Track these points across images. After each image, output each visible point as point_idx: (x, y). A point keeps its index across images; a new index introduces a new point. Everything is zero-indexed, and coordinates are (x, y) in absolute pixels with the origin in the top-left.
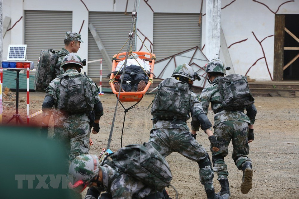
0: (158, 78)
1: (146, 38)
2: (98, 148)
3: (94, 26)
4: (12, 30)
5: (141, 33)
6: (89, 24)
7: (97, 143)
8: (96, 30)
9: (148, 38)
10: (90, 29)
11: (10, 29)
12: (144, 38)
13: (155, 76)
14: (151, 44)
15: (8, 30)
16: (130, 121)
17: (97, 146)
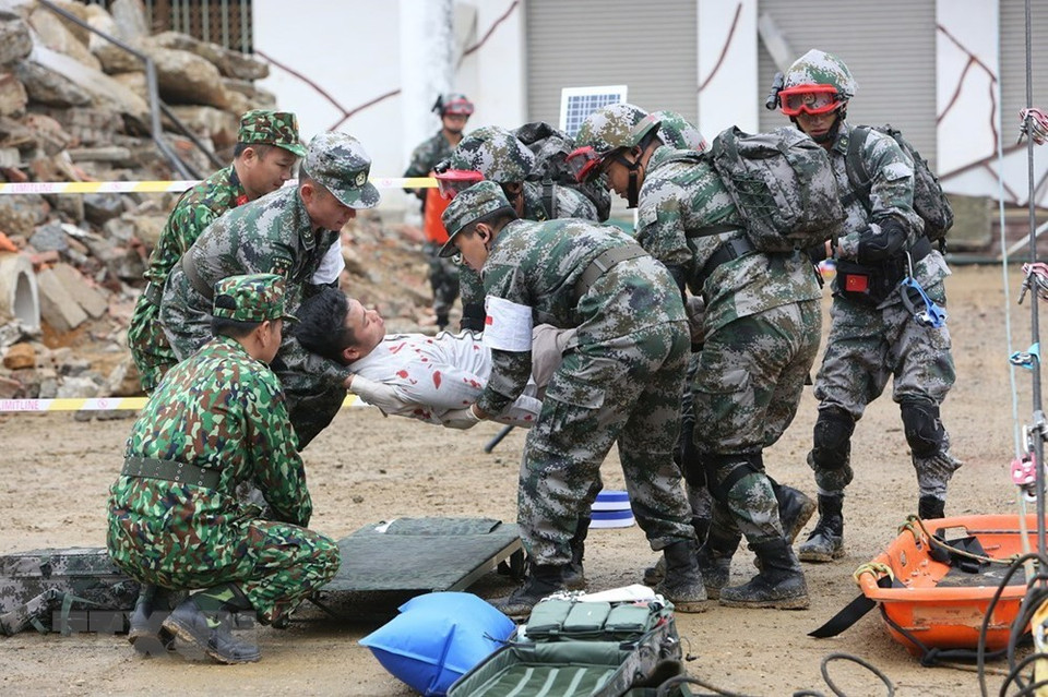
0: (1026, 206)
1: (973, 59)
2: (899, 452)
3: (778, 24)
4: (481, 52)
5: (953, 40)
6: (760, 15)
7: (888, 435)
8: (786, 39)
9: (982, 58)
10: (764, 35)
11: (475, 48)
12: (966, 58)
13: (1016, 198)
14: (994, 79)
15: (467, 52)
16: (974, 358)
17: (892, 446)
